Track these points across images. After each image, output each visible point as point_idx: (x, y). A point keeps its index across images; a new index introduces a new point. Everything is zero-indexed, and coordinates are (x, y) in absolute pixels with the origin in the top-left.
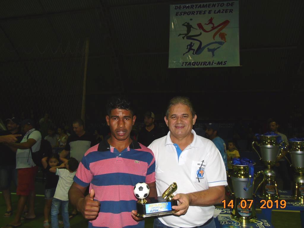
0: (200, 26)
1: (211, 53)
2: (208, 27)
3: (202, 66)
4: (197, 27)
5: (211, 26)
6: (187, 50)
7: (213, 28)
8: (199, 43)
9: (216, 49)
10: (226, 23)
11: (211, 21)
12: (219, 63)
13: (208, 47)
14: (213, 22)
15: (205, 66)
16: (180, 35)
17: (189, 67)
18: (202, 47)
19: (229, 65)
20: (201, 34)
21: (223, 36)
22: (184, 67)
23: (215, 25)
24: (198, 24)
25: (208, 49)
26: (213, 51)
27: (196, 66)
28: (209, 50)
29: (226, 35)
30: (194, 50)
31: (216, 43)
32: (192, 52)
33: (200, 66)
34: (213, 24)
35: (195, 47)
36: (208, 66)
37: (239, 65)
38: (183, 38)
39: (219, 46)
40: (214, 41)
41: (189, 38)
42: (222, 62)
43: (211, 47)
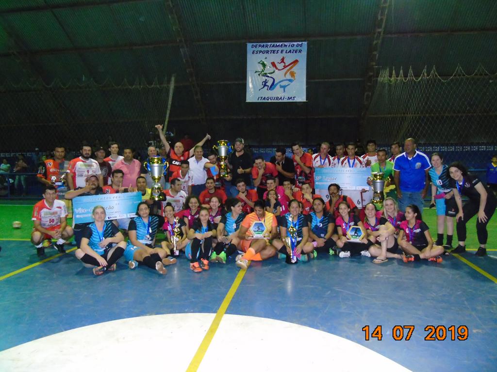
0: (273, 64)
1: (282, 89)
2: (281, 66)
3: (275, 101)
4: (271, 66)
5: (283, 64)
6: (262, 86)
7: (285, 67)
8: (272, 80)
9: (287, 86)
10: (296, 62)
11: (283, 60)
12: (289, 98)
13: (280, 84)
14: (285, 61)
15: (277, 101)
16: (256, 72)
17: (264, 101)
18: (275, 83)
19: (298, 100)
20: (274, 72)
21: (292, 74)
22: (260, 101)
23: (286, 65)
24: (272, 63)
25: (280, 85)
26: (284, 87)
27: (270, 101)
28: (281, 87)
29: (295, 73)
30: (268, 86)
31: (287, 80)
32: (266, 87)
33: (273, 101)
34: (285, 63)
35: (269, 84)
36: (280, 101)
37: (305, 101)
38: (259, 75)
39: (290, 83)
40: (285, 79)
42: (291, 98)
43: (283, 84)
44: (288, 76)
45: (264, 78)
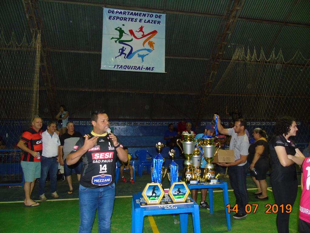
0: (131, 32)
1: (141, 58)
2: (139, 35)
3: (133, 70)
4: (129, 33)
5: (141, 33)
6: (119, 54)
7: (144, 36)
8: (130, 48)
9: (145, 55)
10: (155, 32)
11: (141, 29)
12: (147, 69)
13: (138, 53)
14: (143, 30)
15: (135, 70)
16: (113, 38)
17: (120, 70)
18: (133, 52)
19: (156, 71)
20: (132, 40)
21: (151, 44)
22: (116, 69)
23: (145, 34)
24: (129, 30)
25: (138, 54)
26: (142, 57)
27: (127, 70)
28: (139, 56)
29: (154, 43)
30: (125, 54)
31: (145, 49)
32: (123, 55)
33: (130, 70)
34: (143, 33)
35: (127, 52)
36: (138, 71)
37: (164, 72)
38: (116, 42)
39: (148, 53)
40: (143, 48)
41: (121, 42)
42: (150, 68)
43: (141, 53)
44: (147, 46)
45: (122, 46)
